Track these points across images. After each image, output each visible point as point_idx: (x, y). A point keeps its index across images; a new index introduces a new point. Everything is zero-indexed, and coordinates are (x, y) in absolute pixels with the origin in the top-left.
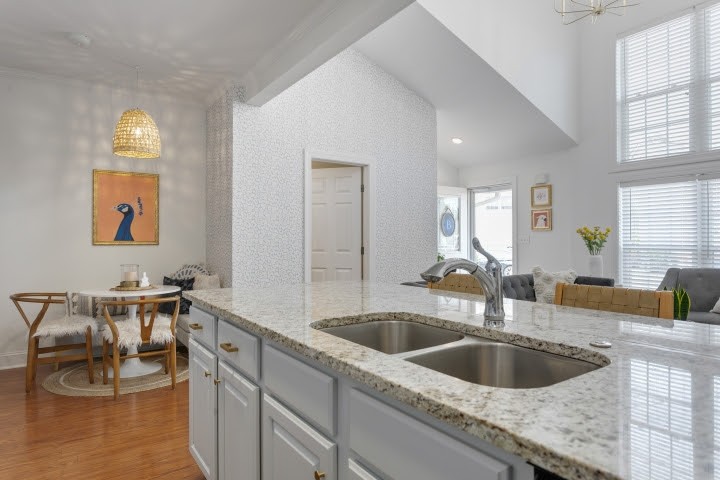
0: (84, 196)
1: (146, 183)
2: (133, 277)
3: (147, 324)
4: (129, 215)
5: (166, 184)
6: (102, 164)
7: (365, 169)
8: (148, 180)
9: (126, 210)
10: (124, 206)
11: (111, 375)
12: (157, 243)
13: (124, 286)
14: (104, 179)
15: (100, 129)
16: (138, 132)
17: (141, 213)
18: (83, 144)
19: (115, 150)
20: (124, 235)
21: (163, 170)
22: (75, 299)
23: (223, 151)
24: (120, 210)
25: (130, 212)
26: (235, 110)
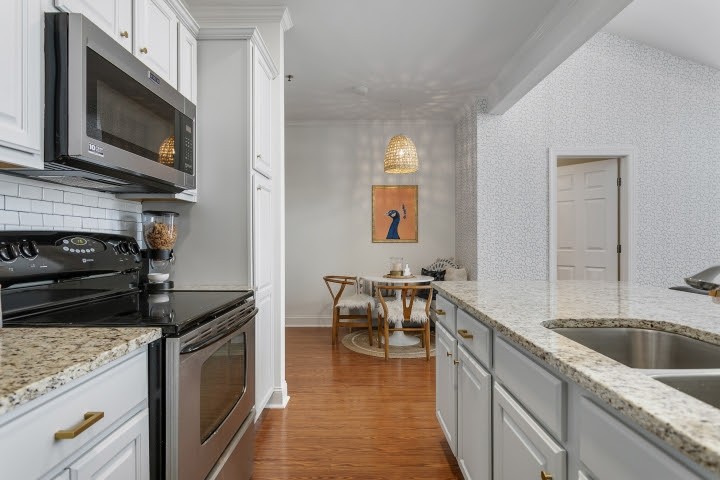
0: (367, 205)
1: (408, 193)
2: (399, 268)
3: (407, 306)
4: (396, 219)
5: (423, 193)
6: (378, 181)
7: (622, 160)
8: (410, 190)
9: (394, 215)
10: (393, 212)
11: (383, 342)
12: (417, 241)
13: (392, 274)
14: (379, 192)
15: (377, 154)
16: (401, 153)
17: (405, 217)
18: (366, 167)
19: (386, 169)
20: (393, 235)
21: (421, 181)
22: (362, 282)
23: (469, 160)
24: (390, 215)
25: (397, 216)
26: (479, 122)
